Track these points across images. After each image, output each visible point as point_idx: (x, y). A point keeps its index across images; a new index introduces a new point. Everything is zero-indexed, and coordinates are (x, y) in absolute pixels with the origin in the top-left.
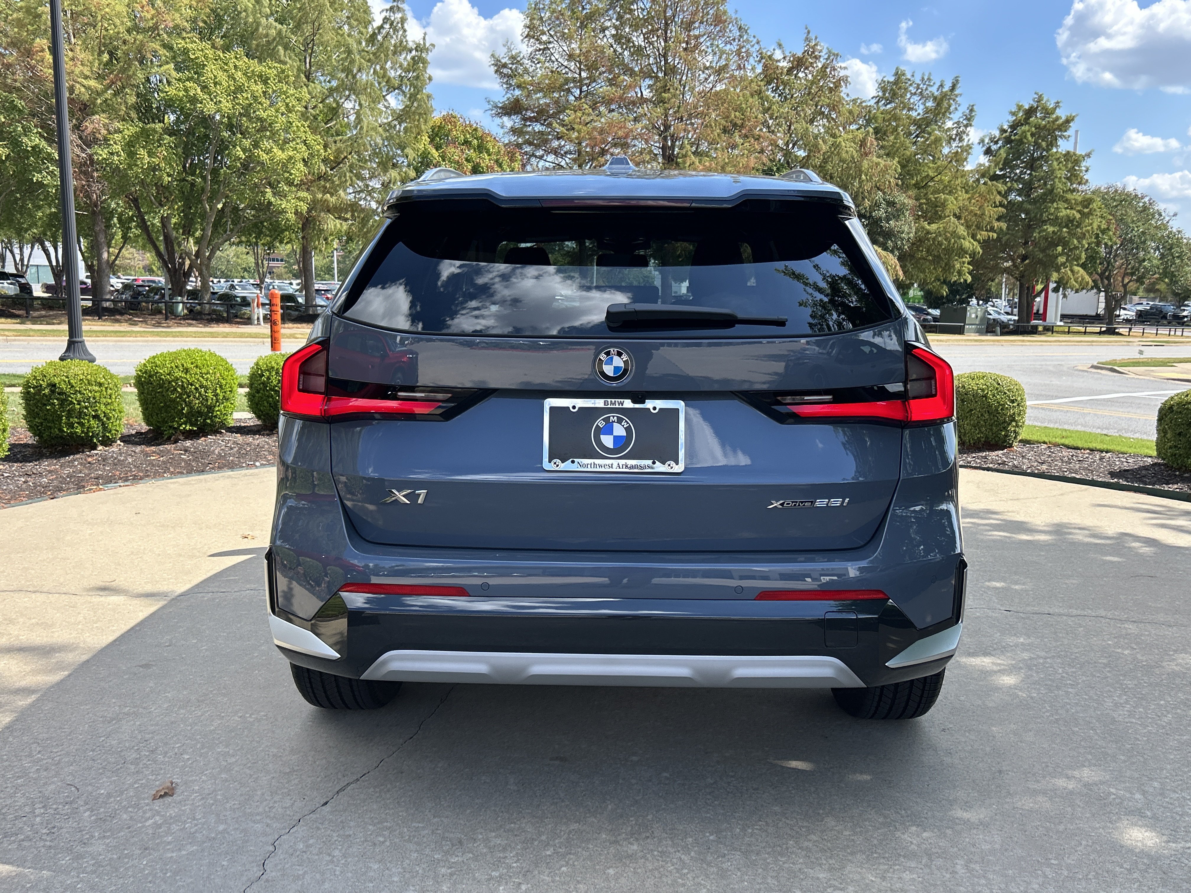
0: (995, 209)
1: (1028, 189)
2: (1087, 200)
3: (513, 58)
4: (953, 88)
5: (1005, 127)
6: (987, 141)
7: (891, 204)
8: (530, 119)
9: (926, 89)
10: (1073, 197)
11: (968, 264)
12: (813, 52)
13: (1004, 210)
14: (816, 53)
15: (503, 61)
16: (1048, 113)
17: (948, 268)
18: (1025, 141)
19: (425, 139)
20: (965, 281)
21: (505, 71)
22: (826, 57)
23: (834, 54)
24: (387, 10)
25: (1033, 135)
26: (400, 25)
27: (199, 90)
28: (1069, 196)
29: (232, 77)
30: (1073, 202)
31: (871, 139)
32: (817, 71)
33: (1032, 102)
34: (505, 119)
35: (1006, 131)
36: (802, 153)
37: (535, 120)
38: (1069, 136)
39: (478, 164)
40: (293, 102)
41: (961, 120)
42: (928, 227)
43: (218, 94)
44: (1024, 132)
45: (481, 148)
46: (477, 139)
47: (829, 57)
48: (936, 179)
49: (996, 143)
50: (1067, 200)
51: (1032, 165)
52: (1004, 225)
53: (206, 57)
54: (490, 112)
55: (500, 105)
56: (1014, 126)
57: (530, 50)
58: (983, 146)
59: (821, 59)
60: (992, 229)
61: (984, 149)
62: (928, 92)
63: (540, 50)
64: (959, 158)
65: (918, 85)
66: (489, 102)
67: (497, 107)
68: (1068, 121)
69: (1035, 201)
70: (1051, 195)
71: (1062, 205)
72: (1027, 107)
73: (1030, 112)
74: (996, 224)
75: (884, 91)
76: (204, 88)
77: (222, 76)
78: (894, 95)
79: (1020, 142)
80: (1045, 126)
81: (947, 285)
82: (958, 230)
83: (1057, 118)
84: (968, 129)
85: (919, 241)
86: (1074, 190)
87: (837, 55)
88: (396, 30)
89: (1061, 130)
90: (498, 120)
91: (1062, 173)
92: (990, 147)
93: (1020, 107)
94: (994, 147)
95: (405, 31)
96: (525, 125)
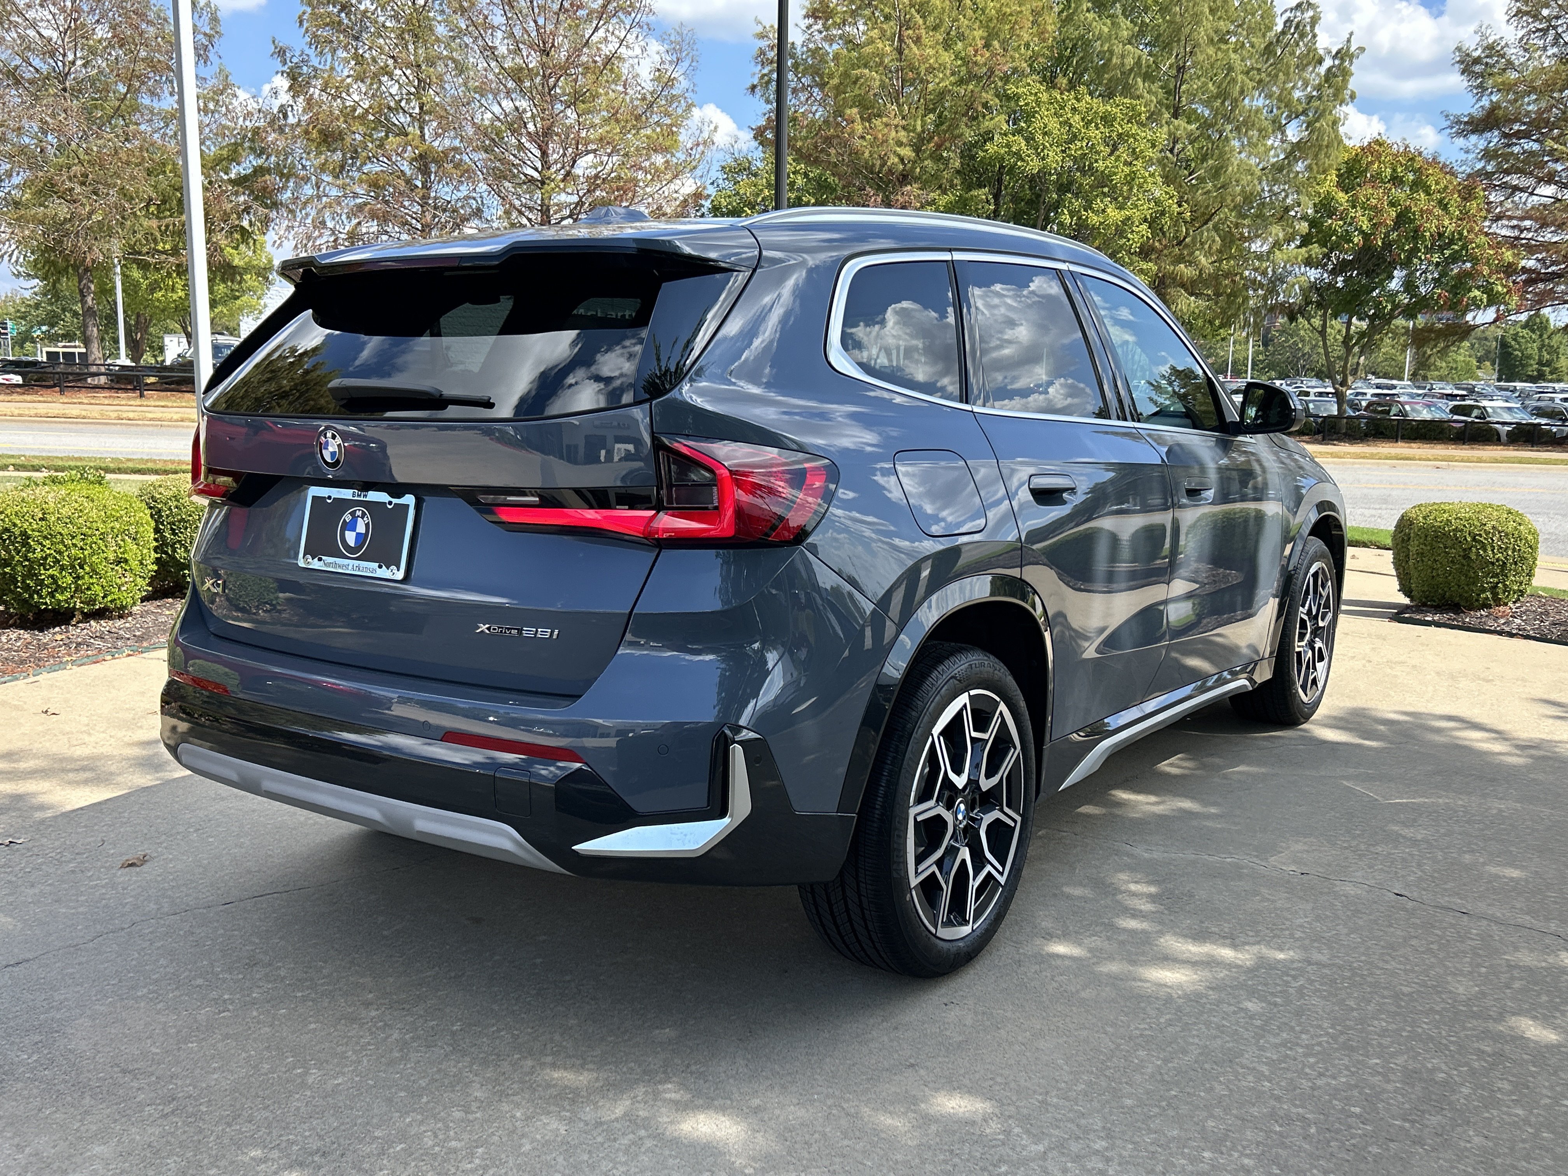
3: (1490, 47)
8: (1519, 135)
15: (1476, 54)
19: (1333, 177)
21: (1478, 68)
24: (1292, 9)
26: (1308, 28)
27: (1023, 143)
29: (1067, 123)
34: (1473, 138)
37: (1527, 135)
39: (1408, 209)
40: (1142, 146)
43: (1044, 147)
45: (1418, 185)
46: (1414, 171)
53: (1038, 102)
54: (1449, 131)
55: (1466, 119)
57: (1521, 33)
63: (1538, 30)
66: (1447, 116)
67: (1459, 122)
76: (1030, 139)
77: (1053, 124)
88: (1302, 36)
90: (1460, 142)
95: (1315, 36)
96: (1509, 146)
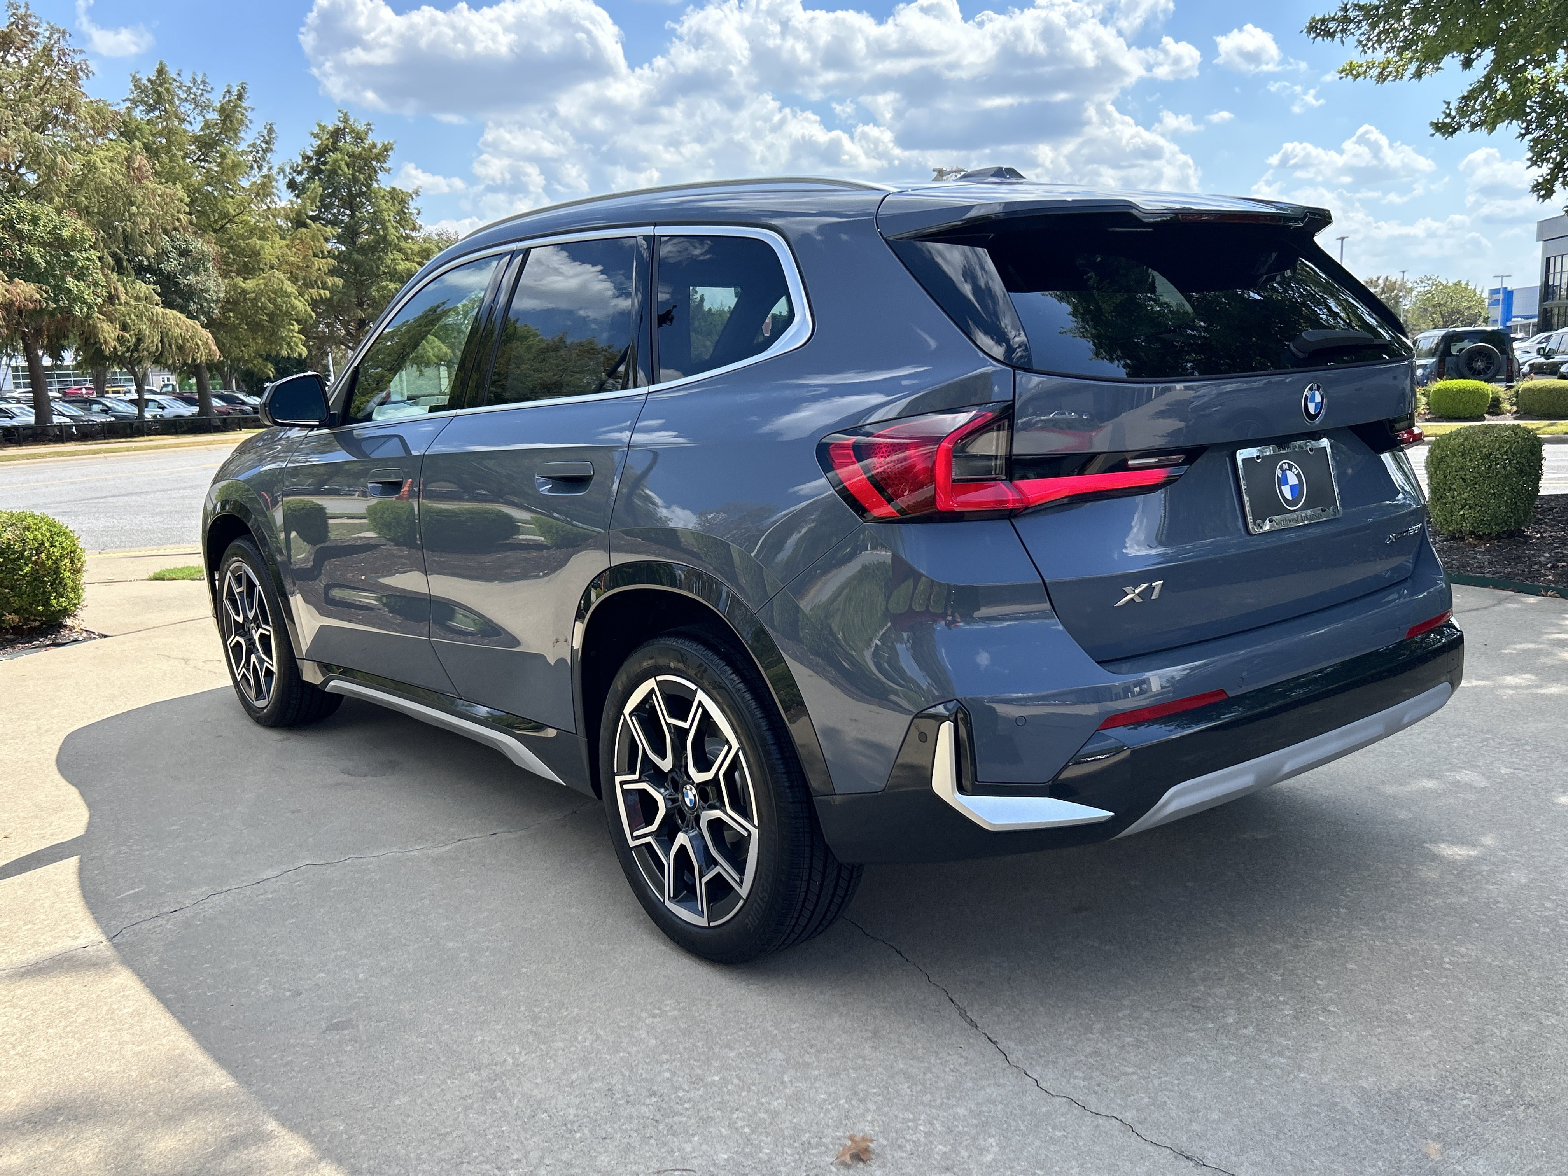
0: (325, 260)
1: (350, 235)
2: (425, 251)
4: (240, 97)
5: (310, 153)
6: (288, 170)
7: (184, 253)
9: (202, 95)
10: (408, 246)
11: (299, 332)
12: (25, 26)
13: (335, 262)
14: (31, 28)
16: (359, 138)
17: (273, 337)
18: (341, 172)
20: (300, 355)
22: (47, 34)
23: (58, 31)
25: (348, 165)
28: (403, 244)
30: (409, 251)
31: (140, 159)
32: (37, 55)
33: (338, 123)
35: (310, 159)
36: (31, 178)
38: (390, 169)
41: (258, 142)
42: (244, 285)
44: (336, 161)
47: (52, 34)
48: (237, 219)
49: (300, 173)
50: (401, 249)
51: (351, 204)
52: (339, 281)
56: (321, 153)
58: (285, 176)
59: (40, 38)
60: (324, 287)
61: (287, 180)
62: (203, 99)
64: (264, 190)
65: (189, 88)
68: (386, 149)
69: (362, 250)
70: (382, 243)
71: (399, 256)
72: (331, 128)
73: (337, 134)
74: (330, 281)
75: (143, 91)
78: (159, 100)
79: (334, 173)
80: (361, 153)
81: (272, 363)
82: (285, 286)
83: (374, 146)
84: (269, 155)
85: (230, 303)
86: (407, 237)
87: (64, 32)
89: (378, 161)
91: (389, 216)
92: (293, 178)
93: (323, 128)
94: (299, 179)
